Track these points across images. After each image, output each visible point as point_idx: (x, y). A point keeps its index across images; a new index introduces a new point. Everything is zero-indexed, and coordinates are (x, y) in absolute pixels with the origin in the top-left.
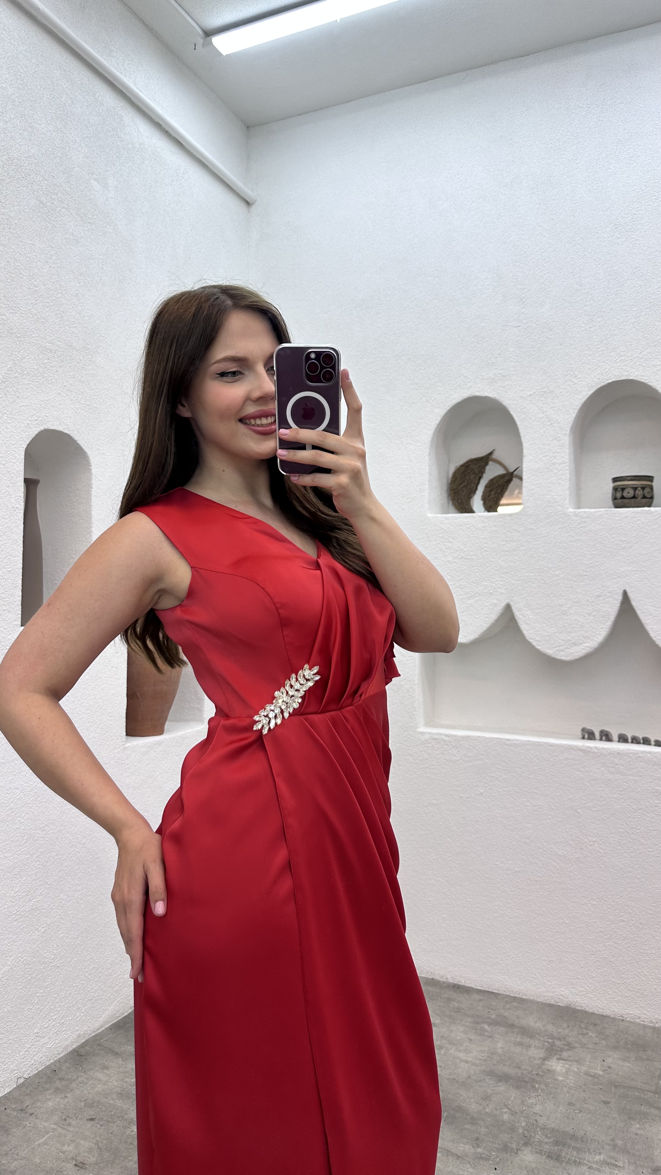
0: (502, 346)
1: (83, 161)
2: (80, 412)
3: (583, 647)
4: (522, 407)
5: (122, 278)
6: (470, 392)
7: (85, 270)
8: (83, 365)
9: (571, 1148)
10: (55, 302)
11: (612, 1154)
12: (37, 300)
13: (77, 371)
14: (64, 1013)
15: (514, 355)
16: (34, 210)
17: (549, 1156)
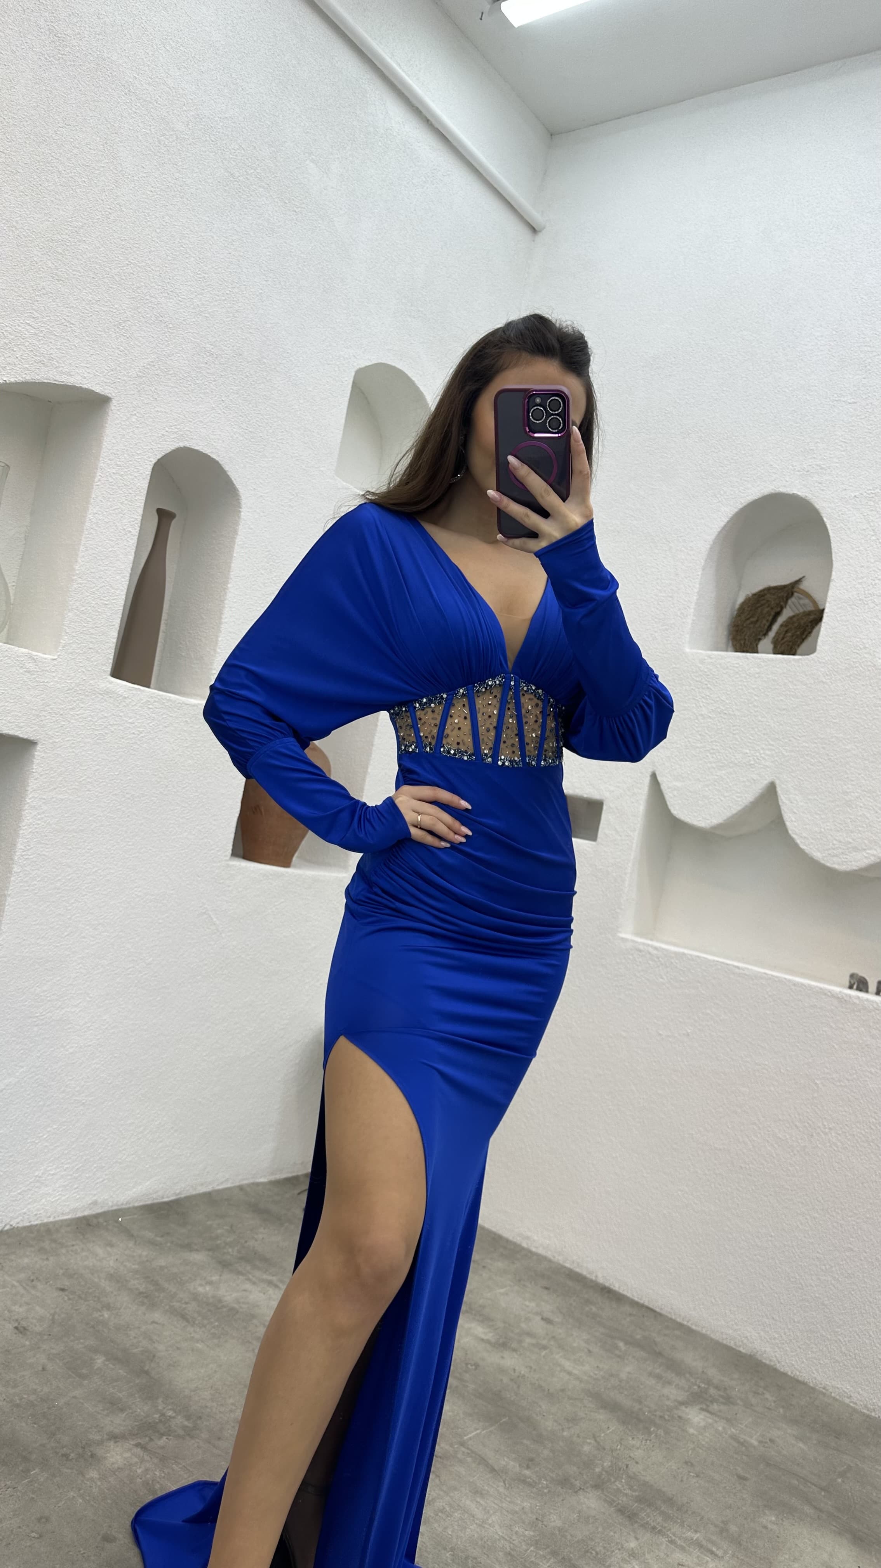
0: (826, 429)
1: (299, 136)
2: (237, 438)
3: (867, 855)
4: (840, 513)
5: (328, 287)
6: (773, 487)
7: (278, 267)
8: (253, 381)
9: (658, 1512)
10: (229, 298)
11: (714, 1538)
12: (203, 290)
13: (243, 387)
14: (80, 1165)
15: (842, 441)
16: (219, 182)
17: (621, 1511)
